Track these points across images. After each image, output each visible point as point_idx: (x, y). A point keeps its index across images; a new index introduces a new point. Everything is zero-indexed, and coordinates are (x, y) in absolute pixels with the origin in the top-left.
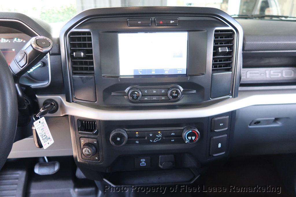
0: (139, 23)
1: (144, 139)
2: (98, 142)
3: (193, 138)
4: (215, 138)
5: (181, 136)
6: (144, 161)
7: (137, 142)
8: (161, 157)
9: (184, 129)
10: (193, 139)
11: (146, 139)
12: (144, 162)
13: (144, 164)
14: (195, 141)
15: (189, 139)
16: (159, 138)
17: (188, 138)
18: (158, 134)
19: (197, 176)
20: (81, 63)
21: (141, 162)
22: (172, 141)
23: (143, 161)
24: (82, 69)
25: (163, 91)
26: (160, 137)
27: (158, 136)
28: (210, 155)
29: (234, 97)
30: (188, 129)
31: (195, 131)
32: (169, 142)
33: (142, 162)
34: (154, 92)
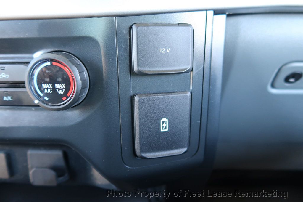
14: (67, 98)
15: (46, 91)
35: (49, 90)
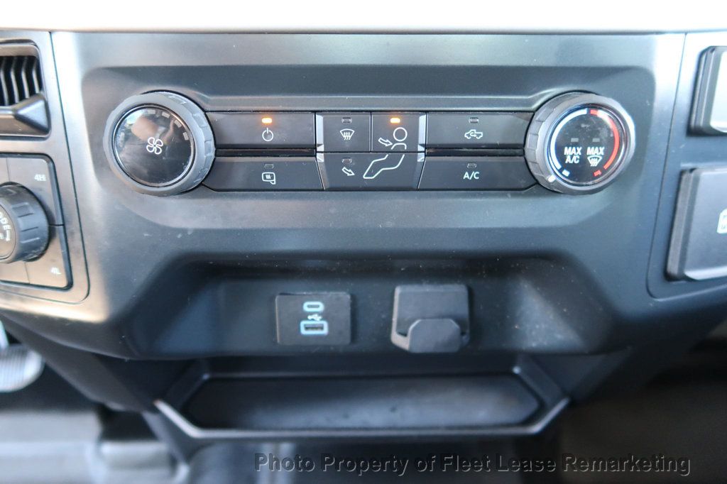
1: (312, 159)
3: (595, 155)
5: (520, 149)
6: (319, 314)
8: (401, 295)
11: (320, 158)
12: (317, 320)
13: (321, 328)
14: (604, 172)
15: (568, 160)
16: (394, 155)
18: (388, 131)
19: (554, 405)
21: (305, 316)
22: (466, 176)
23: (313, 310)
26: (399, 151)
27: (387, 143)
28: (667, 276)
33: (311, 314)
35: (574, 158)
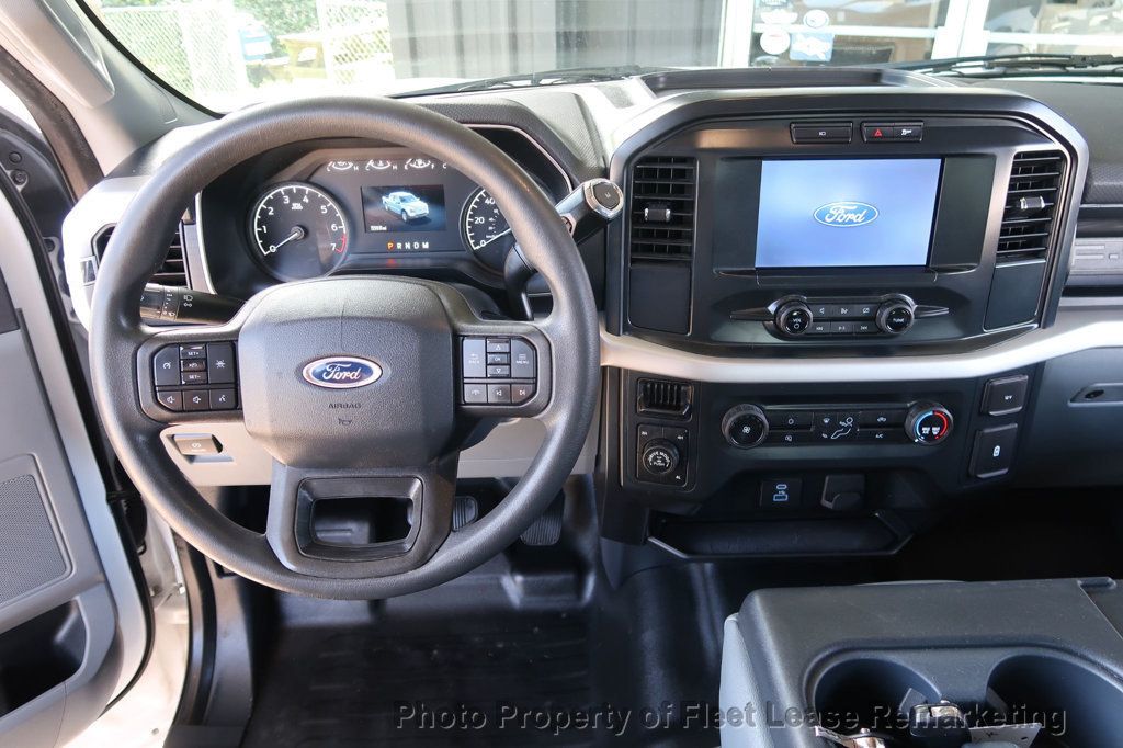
0: (821, 134)
2: (686, 436)
3: (936, 430)
4: (987, 431)
5: (902, 425)
6: (784, 490)
7: (789, 438)
8: (829, 480)
9: (912, 406)
10: (935, 433)
11: (812, 430)
12: (783, 493)
13: (784, 497)
14: (940, 437)
15: (924, 432)
16: (846, 429)
17: (921, 431)
20: (662, 235)
21: (777, 491)
22: (877, 436)
23: (782, 488)
24: (661, 249)
25: (866, 310)
26: (848, 427)
27: (843, 424)
28: (968, 475)
29: (1044, 328)
30: (922, 408)
31: (942, 413)
32: (870, 439)
33: (780, 490)
34: (844, 311)
35: (927, 432)
